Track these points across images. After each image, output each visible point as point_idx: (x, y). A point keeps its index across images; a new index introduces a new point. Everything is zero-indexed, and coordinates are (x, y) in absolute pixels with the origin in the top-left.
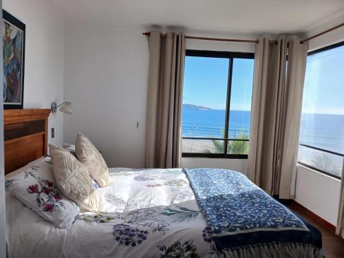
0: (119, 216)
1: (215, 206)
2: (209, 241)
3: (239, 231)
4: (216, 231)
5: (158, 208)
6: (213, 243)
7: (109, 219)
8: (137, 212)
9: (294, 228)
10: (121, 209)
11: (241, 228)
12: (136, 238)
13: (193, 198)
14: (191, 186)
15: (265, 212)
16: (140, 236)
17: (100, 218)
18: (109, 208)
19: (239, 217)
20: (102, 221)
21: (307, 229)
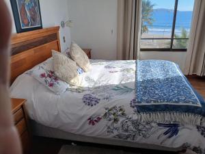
0: (89, 89)
1: (145, 86)
2: (133, 107)
3: (152, 103)
4: (138, 102)
5: (111, 85)
6: (135, 108)
7: (83, 91)
8: (99, 87)
9: (191, 104)
10: (91, 85)
11: (154, 102)
12: (93, 102)
13: (134, 80)
14: (136, 72)
15: (176, 92)
16: (96, 101)
17: (79, 90)
18: (85, 84)
19: (157, 94)
20: (79, 92)
21: (200, 105)
